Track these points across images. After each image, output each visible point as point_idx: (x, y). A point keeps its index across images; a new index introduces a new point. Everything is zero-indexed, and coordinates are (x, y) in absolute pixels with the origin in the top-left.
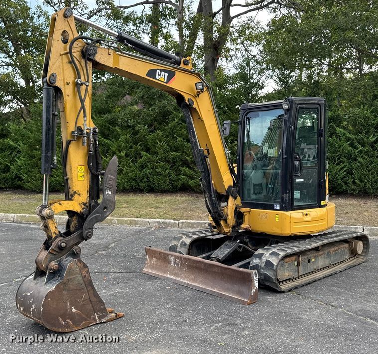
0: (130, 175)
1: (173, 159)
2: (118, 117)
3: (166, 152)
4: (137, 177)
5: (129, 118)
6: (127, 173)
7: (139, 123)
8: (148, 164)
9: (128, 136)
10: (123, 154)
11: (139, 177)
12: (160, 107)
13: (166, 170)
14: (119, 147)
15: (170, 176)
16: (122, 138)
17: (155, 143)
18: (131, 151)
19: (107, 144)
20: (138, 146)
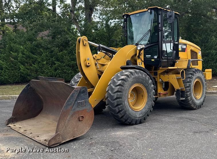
0: (49, 73)
1: (73, 65)
2: (42, 43)
3: (69, 61)
4: (53, 75)
5: (48, 44)
6: (48, 73)
7: (54, 47)
8: (59, 68)
9: (47, 53)
10: (45, 63)
11: (54, 75)
12: (65, 38)
13: (69, 70)
14: (43, 59)
15: (71, 74)
16: (44, 54)
17: (63, 57)
18: (49, 61)
19: (35, 57)
20: (53, 58)
